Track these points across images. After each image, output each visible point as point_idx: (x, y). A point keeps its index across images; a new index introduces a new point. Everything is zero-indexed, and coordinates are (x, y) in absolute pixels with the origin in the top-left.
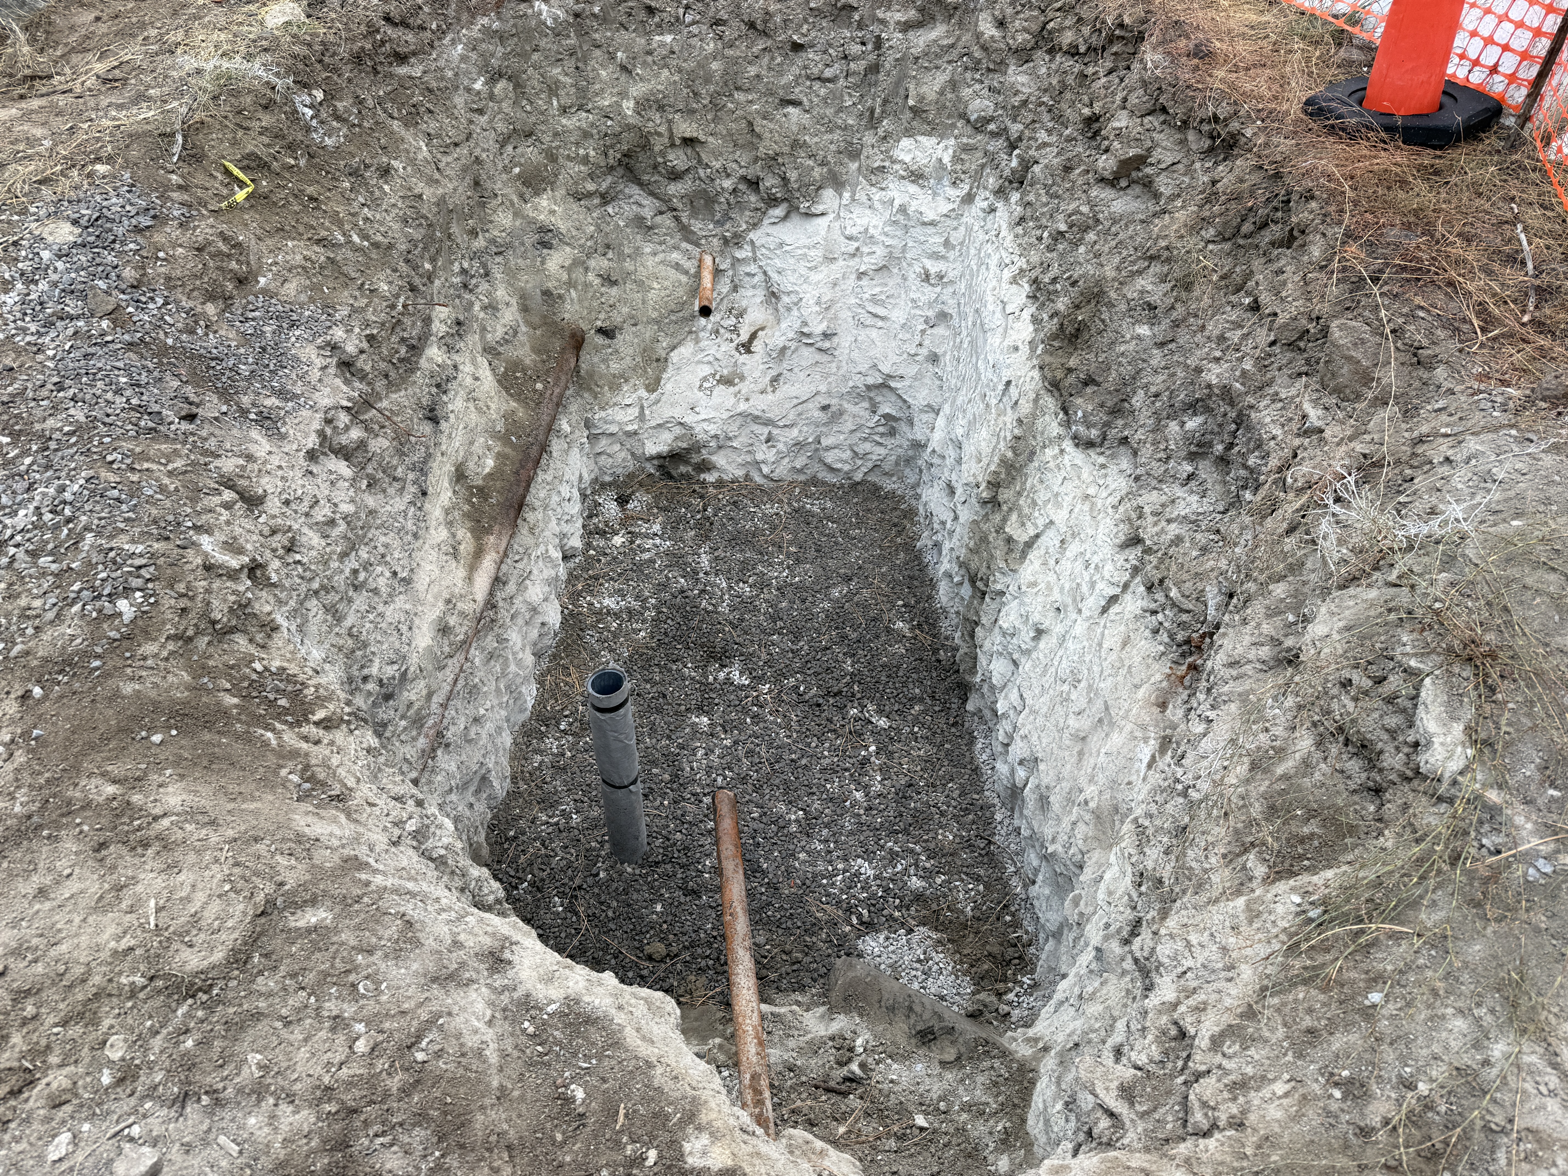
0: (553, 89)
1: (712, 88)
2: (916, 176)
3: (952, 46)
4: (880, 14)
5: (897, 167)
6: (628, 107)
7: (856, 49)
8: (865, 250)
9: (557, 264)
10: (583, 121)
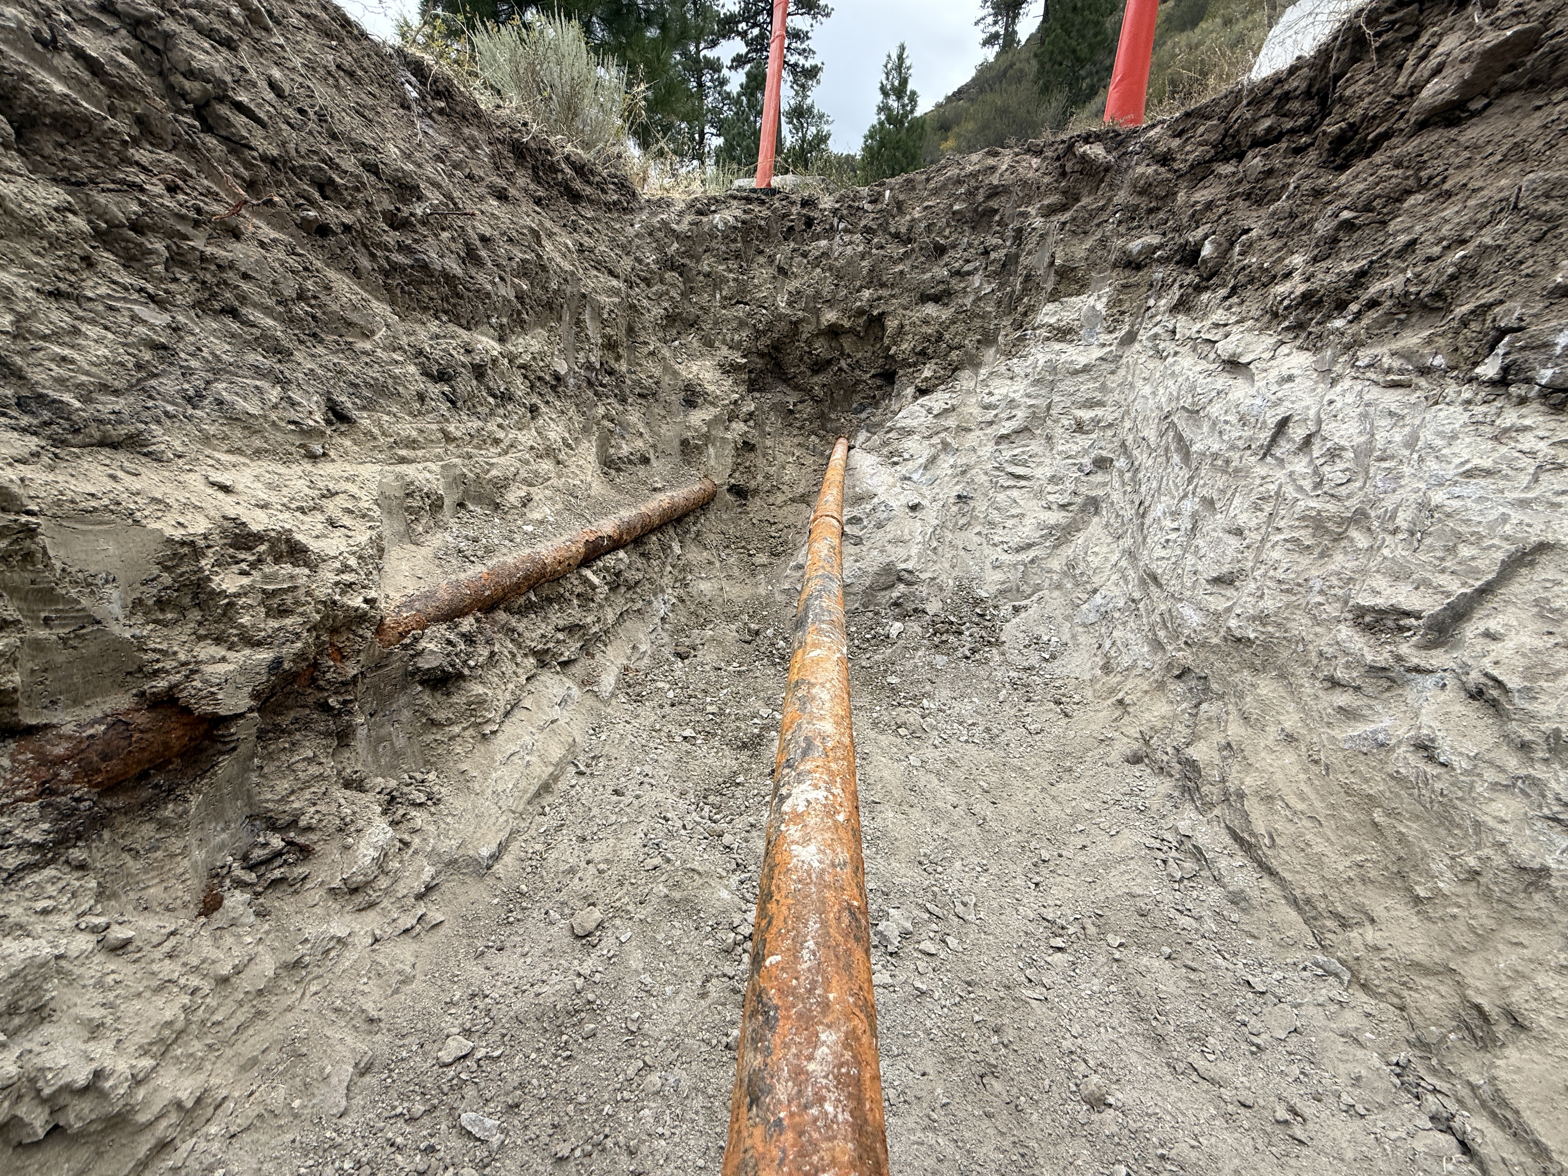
0: (717, 282)
2: (1063, 333)
5: (1040, 331)
6: (782, 300)
8: (1005, 415)
9: (698, 417)
10: (740, 311)
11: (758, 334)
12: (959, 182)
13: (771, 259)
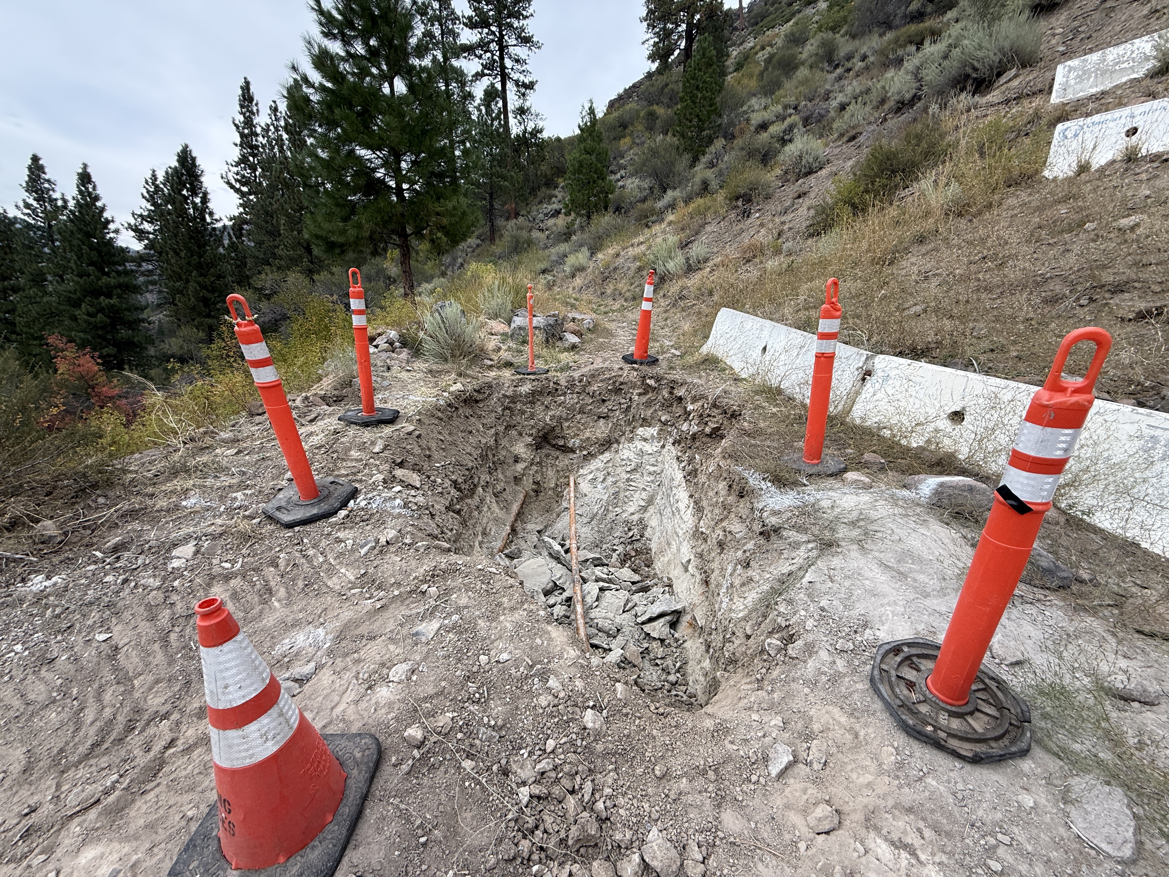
0: (523, 412)
2: (645, 440)
5: (638, 437)
6: (548, 419)
7: (623, 401)
8: (628, 464)
9: (520, 467)
10: (532, 422)
11: (539, 431)
12: (610, 379)
13: (543, 404)
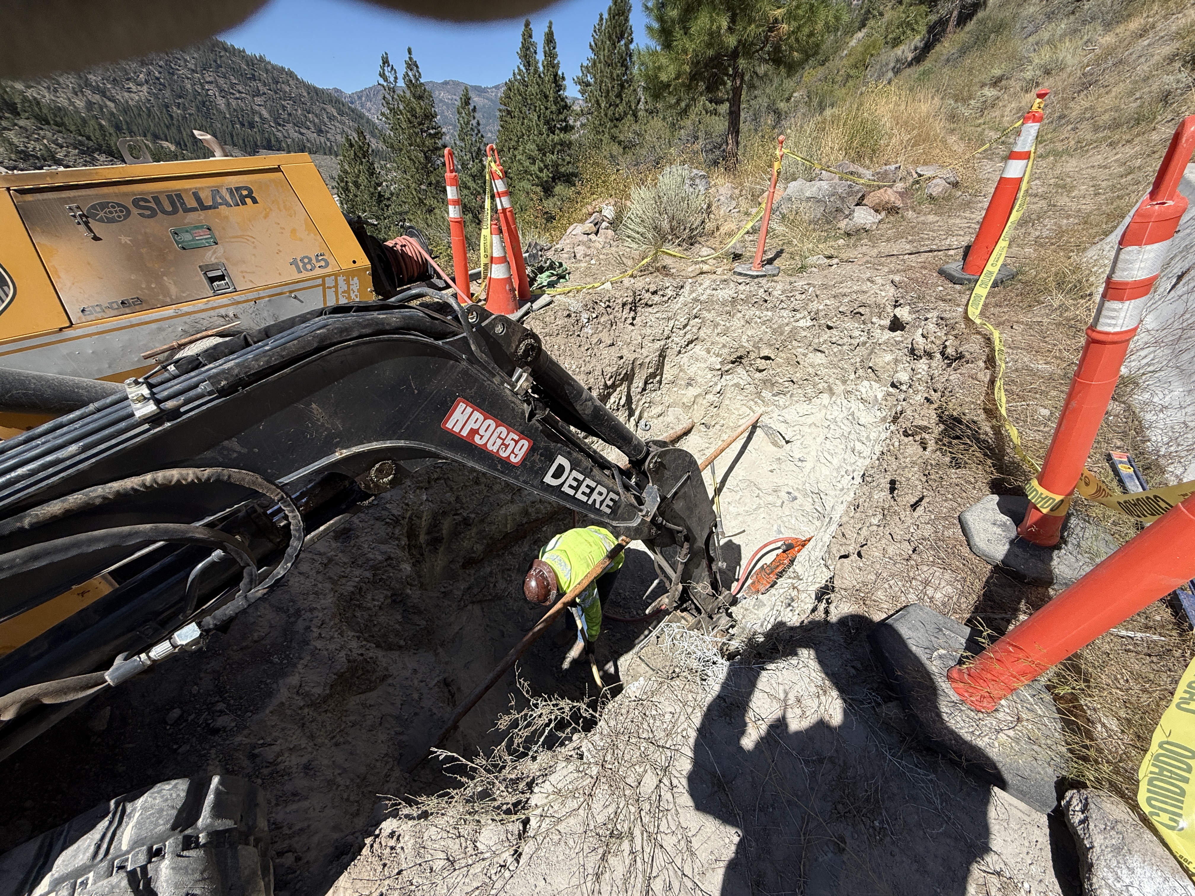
1: (783, 338)
3: (902, 342)
4: (874, 320)
5: (857, 393)
8: (832, 426)
11: (731, 352)
